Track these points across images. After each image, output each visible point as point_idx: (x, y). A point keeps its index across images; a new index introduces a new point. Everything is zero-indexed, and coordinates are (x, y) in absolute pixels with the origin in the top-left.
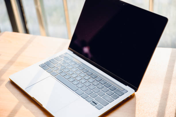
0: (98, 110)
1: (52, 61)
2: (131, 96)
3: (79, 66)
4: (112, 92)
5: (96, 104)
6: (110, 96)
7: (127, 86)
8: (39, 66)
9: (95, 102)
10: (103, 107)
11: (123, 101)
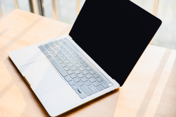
0: (81, 99)
1: (51, 44)
2: (115, 90)
3: (74, 52)
4: (98, 83)
5: (80, 93)
6: (95, 87)
7: (114, 80)
8: (38, 47)
9: (80, 91)
10: (86, 97)
11: (106, 94)
